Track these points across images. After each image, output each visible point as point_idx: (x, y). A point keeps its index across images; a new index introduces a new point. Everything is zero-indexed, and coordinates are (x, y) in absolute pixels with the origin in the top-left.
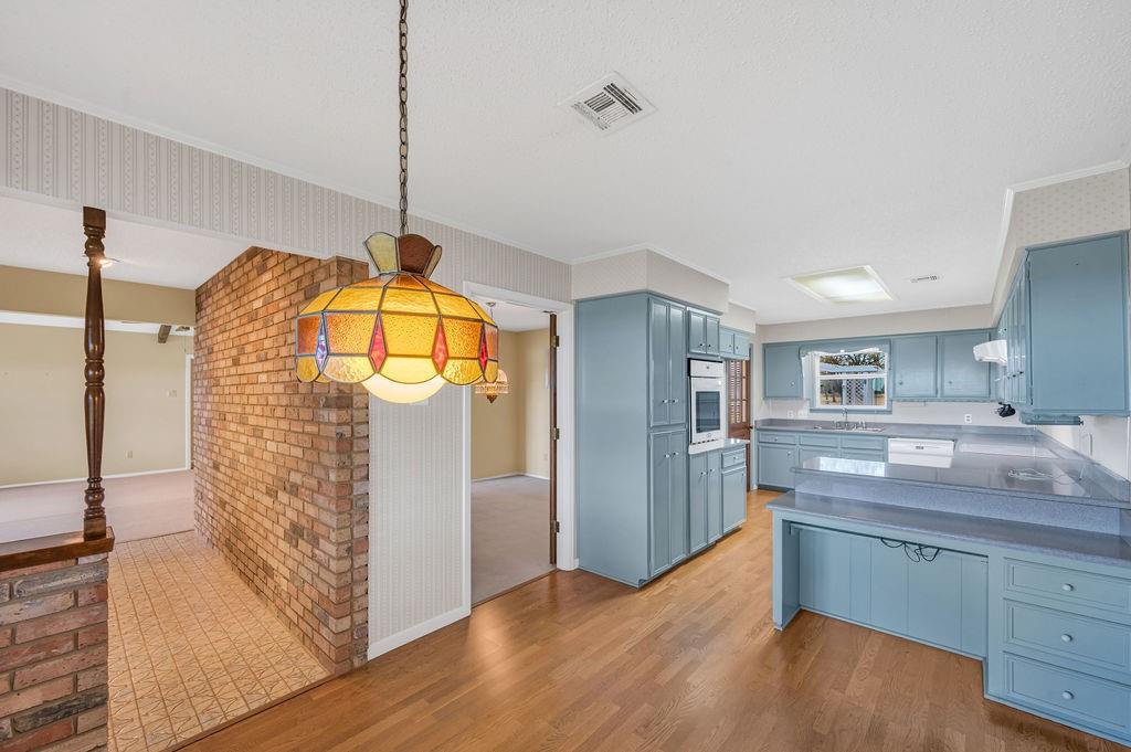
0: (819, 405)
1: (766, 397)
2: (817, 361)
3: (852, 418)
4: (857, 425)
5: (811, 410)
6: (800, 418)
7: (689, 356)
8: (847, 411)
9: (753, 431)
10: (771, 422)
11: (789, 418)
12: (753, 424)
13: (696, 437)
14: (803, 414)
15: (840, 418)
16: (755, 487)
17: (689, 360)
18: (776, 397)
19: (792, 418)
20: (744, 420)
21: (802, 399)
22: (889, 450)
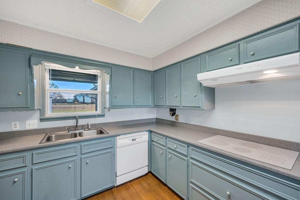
6: (28, 128)
21: (34, 110)
22: (118, 147)
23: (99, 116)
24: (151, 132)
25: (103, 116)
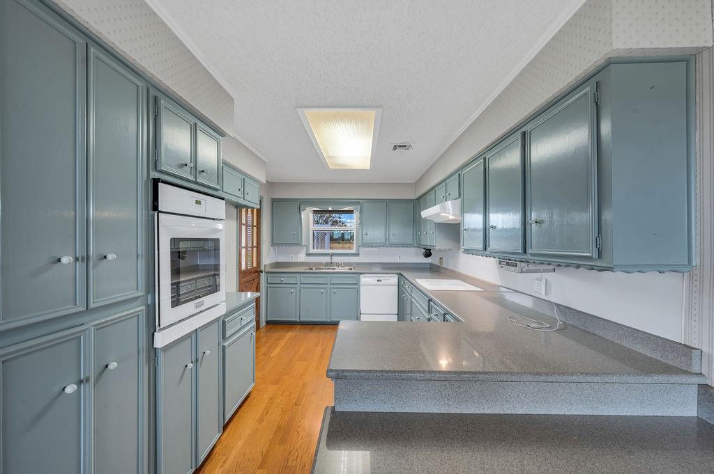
0: (312, 251)
1: (273, 244)
2: (311, 215)
3: (335, 259)
4: (338, 265)
5: (308, 255)
6: (299, 260)
7: (157, 175)
8: (333, 255)
9: (263, 275)
10: (278, 265)
11: (291, 261)
12: (262, 268)
13: (168, 314)
14: (302, 257)
15: (327, 259)
16: (263, 324)
17: (156, 183)
18: (281, 245)
19: (293, 260)
20: (255, 265)
21: (301, 245)
22: (361, 283)
23: (352, 255)
24: (400, 275)
25: (357, 255)
